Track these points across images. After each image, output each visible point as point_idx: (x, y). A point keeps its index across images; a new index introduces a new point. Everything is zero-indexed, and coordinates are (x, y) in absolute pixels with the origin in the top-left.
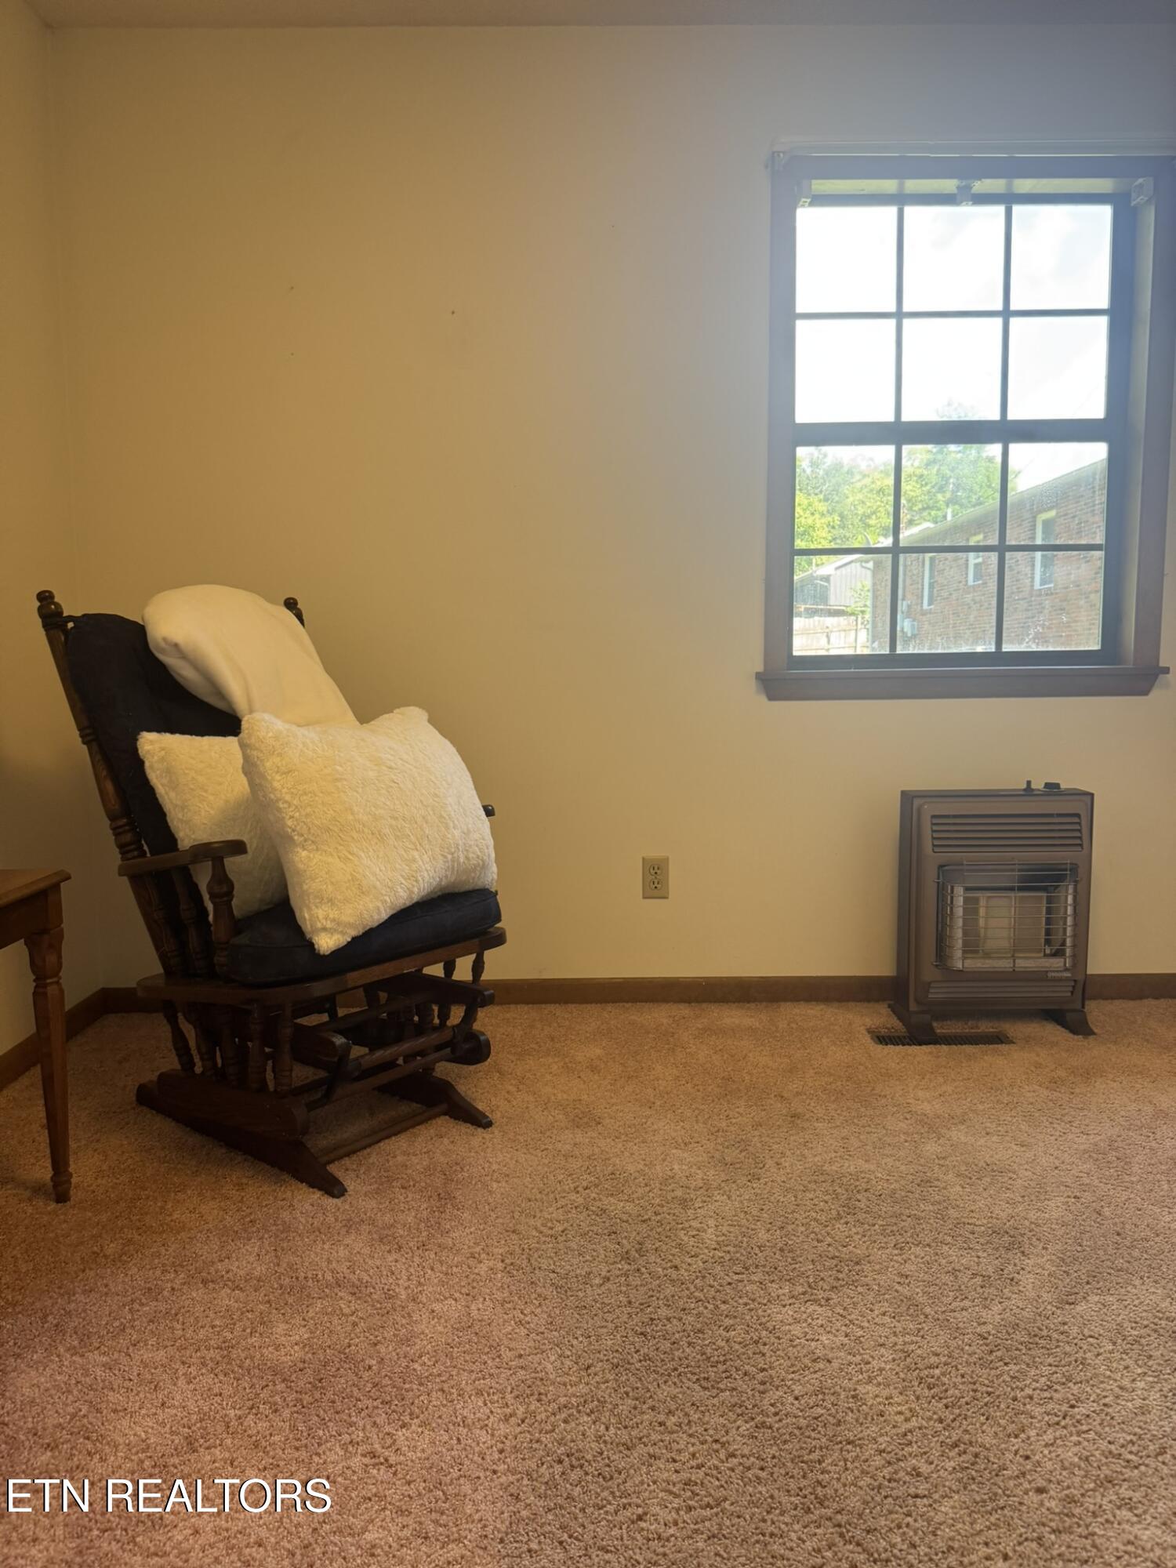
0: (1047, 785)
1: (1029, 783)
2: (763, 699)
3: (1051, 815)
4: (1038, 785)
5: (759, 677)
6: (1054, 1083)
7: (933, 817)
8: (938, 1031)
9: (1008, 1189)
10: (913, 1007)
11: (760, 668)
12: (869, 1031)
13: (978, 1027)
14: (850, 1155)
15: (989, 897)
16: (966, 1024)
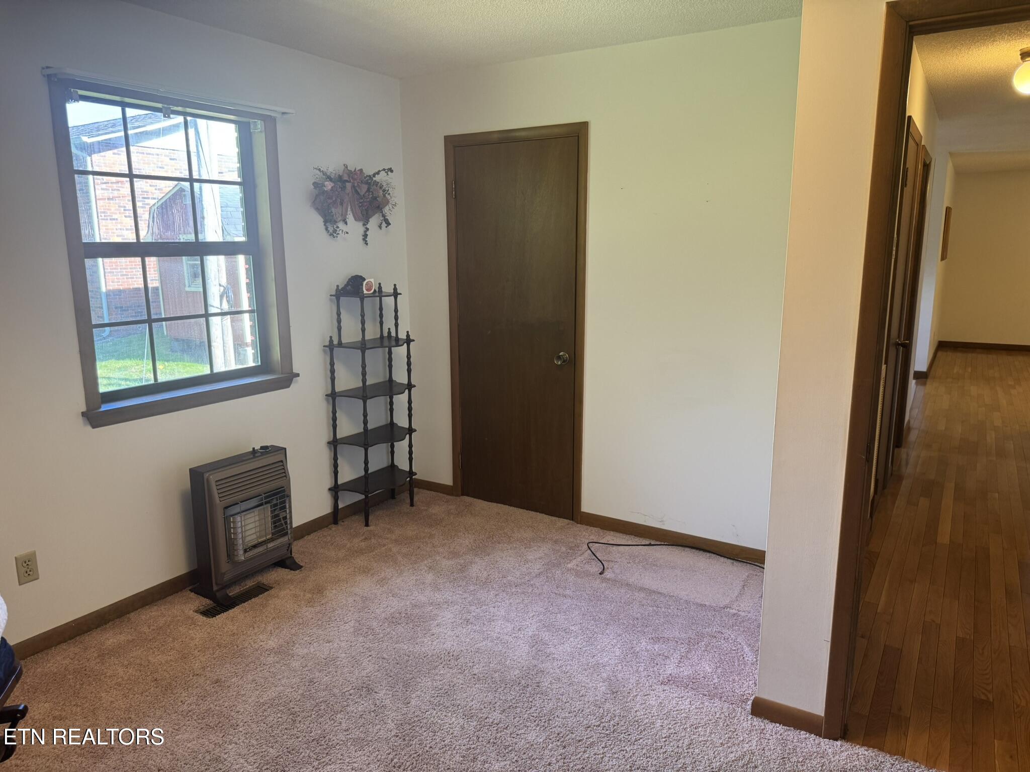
0: (262, 448)
1: (254, 449)
2: (89, 428)
3: (269, 465)
4: (257, 447)
5: (83, 414)
6: (310, 602)
7: (216, 481)
8: (231, 594)
9: (343, 667)
10: (215, 588)
11: (83, 408)
12: (196, 611)
13: (246, 585)
14: (265, 688)
15: (245, 515)
16: (240, 585)
